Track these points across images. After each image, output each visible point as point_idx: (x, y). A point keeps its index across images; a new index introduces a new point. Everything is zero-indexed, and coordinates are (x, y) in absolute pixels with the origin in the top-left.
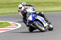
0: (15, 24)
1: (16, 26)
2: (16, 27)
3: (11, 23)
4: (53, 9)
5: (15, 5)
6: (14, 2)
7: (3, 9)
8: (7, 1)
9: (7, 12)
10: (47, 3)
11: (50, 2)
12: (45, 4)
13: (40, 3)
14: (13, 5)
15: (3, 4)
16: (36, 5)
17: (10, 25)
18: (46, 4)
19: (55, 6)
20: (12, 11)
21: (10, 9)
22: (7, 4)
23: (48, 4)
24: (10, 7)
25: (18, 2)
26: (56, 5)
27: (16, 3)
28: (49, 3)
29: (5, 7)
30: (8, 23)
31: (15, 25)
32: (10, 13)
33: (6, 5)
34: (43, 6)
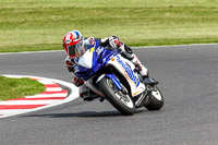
0: (60, 86)
1: (65, 95)
2: (63, 98)
3: (45, 81)
4: (197, 34)
5: (60, 17)
6: (57, 6)
7: (18, 30)
8: (32, 3)
9: (31, 43)
10: (176, 12)
11: (186, 8)
12: (168, 14)
14: (53, 17)
15: (17, 14)
17: (41, 88)
18: (173, 15)
19: (204, 20)
20: (49, 37)
21: (42, 31)
22: (30, 13)
23: (178, 16)
24: (42, 25)
25: (71, 5)
26: (207, 20)
27: (65, 9)
28: (181, 12)
29: (26, 25)
30: (35, 81)
31: (60, 89)
32: (43, 46)
33: (29, 18)
34: (162, 21)
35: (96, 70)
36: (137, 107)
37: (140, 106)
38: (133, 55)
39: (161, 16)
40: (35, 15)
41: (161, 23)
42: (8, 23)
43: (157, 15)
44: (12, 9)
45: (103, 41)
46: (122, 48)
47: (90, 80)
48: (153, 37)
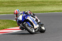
5: (30, 4)
12: (60, 3)
13: (55, 2)
14: (28, 4)
15: (18, 3)
16: (51, 4)
24: (25, 6)
33: (21, 4)
34: (59, 5)
35: (23, 21)
36: (36, 32)
37: (37, 32)
38: (35, 16)
39: (58, 4)
40: (23, 3)
41: (59, 6)
42: (15, 6)
43: (57, 3)
44: (16, 1)
45: (26, 12)
46: (32, 14)
47: (22, 24)
48: (56, 10)
